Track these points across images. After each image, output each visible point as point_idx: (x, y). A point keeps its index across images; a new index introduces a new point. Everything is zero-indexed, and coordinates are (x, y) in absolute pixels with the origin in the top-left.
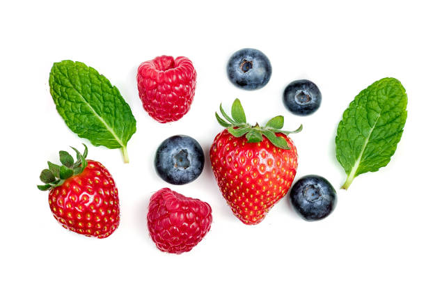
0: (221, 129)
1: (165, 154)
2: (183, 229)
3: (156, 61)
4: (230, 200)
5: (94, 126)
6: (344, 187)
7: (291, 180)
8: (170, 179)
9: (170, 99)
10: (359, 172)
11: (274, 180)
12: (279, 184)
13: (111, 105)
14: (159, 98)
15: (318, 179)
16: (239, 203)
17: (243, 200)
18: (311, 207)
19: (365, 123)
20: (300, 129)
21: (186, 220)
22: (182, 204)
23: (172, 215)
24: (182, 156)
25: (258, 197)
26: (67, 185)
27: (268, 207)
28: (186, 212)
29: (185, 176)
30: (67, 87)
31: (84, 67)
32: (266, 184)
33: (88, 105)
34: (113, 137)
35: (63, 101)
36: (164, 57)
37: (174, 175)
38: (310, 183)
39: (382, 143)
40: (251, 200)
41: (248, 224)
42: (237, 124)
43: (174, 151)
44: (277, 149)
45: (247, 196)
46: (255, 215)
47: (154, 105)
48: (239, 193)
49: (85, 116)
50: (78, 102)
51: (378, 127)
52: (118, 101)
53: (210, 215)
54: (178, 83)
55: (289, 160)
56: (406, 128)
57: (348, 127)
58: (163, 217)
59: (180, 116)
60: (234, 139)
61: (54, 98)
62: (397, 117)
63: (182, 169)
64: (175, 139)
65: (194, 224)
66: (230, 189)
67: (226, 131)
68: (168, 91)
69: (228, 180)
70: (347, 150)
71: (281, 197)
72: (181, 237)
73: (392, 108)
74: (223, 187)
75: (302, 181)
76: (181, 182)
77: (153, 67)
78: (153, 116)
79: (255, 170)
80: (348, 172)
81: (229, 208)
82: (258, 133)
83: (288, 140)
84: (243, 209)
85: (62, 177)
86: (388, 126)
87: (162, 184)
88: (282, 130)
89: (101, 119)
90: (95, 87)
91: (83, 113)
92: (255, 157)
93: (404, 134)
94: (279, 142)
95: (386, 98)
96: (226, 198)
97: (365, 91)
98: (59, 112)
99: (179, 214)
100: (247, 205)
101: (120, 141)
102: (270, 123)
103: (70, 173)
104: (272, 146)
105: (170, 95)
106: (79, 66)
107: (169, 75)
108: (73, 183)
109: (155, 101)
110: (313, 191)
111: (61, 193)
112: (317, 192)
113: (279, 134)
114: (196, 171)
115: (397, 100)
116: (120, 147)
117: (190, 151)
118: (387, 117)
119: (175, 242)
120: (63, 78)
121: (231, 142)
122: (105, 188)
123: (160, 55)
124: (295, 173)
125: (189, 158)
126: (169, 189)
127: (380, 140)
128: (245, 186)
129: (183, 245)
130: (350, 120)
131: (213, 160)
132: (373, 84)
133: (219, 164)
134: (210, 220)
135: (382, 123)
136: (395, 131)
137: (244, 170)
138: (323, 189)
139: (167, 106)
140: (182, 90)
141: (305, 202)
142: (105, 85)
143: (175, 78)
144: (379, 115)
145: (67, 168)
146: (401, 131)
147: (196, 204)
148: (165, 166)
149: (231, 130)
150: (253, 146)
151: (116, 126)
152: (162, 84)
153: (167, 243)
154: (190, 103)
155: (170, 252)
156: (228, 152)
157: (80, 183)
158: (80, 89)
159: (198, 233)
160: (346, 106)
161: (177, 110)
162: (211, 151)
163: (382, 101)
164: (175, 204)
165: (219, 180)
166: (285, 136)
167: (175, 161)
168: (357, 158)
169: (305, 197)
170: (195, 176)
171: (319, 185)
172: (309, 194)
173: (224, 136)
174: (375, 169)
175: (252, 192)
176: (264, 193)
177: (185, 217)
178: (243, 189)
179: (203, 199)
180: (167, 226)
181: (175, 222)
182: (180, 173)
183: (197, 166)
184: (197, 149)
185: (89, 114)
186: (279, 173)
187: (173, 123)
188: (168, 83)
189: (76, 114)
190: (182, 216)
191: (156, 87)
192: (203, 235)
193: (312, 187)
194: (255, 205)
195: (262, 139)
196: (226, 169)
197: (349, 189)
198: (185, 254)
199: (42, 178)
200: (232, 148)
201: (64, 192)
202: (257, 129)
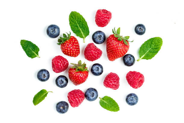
0: (112, 34)
1: (96, 34)
2: (93, 55)
3: (103, 10)
4: (108, 52)
5: (78, 31)
6: (138, 61)
7: (125, 53)
8: (95, 41)
9: (103, 21)
10: (143, 58)
11: (121, 52)
12: (122, 53)
13: (84, 26)
14: (100, 20)
15: (132, 56)
16: (110, 54)
17: (111, 54)
18: (128, 62)
19: (149, 46)
20: (133, 41)
21: (95, 53)
22: (95, 49)
23: (92, 50)
24: (100, 37)
25: (115, 54)
26: (65, 43)
27: (117, 58)
28: (95, 51)
29: (99, 42)
30: (74, 19)
31: (79, 14)
32: (118, 52)
33: (78, 25)
34: (82, 35)
35: (72, 22)
36: (105, 10)
37: (96, 41)
38: (130, 56)
39: (152, 53)
40: (113, 55)
41: (110, 60)
42: (117, 34)
43: (98, 35)
44: (125, 44)
45: (112, 53)
46: (112, 59)
47: (98, 21)
48: (111, 52)
49: (76, 27)
50: (75, 23)
51: (152, 49)
52: (86, 26)
53: (101, 54)
54: (106, 18)
55: (126, 48)
56: (159, 52)
57: (145, 46)
58: (89, 50)
59: (103, 26)
60: (115, 37)
61: (70, 20)
62: (158, 48)
63: (99, 40)
64: (100, 32)
65: (96, 55)
66: (109, 50)
67: (113, 35)
68: (103, 19)
69: (109, 47)
70: (142, 51)
71: (121, 57)
72: (92, 57)
73: (158, 45)
74: (107, 49)
75: (128, 55)
76: (97, 43)
77: (101, 11)
78: (97, 24)
79: (117, 47)
80: (140, 57)
81: (107, 55)
82: (121, 38)
83: (128, 43)
84: (110, 56)
85: (64, 41)
86: (155, 49)
87: (92, 42)
88: (128, 40)
89: (80, 29)
90: (81, 21)
91: (76, 26)
92: (118, 44)
93: (158, 53)
94: (126, 43)
95: (157, 42)
96: (107, 52)
97: (152, 38)
98: (70, 24)
99: (94, 51)
100: (111, 55)
101: (84, 36)
102: (125, 37)
103: (66, 39)
104: (124, 43)
105: (103, 20)
106: (78, 14)
107: (105, 15)
108: (67, 42)
109: (99, 20)
110: (129, 58)
111: (64, 45)
112: (130, 59)
113: (127, 41)
114: (102, 42)
115: (160, 44)
116: (83, 38)
117: (102, 36)
118: (155, 47)
119: (90, 58)
120: (73, 16)
121: (114, 38)
122: (76, 43)
123: (104, 9)
124: (127, 52)
125: (102, 38)
126: (93, 44)
127: (151, 52)
128: (113, 50)
129: (91, 59)
130: (146, 44)
131: (107, 41)
132: (155, 37)
133: (109, 42)
134: (101, 56)
135: (154, 48)
136: (156, 51)
137: (114, 46)
138: (132, 59)
139: (101, 22)
140: (106, 20)
141: (127, 60)
142: (84, 21)
143: (106, 16)
144: (154, 46)
145: (65, 38)
146: (158, 52)
147: (99, 50)
148: (95, 37)
149: (115, 35)
150: (119, 41)
151: (84, 32)
152: (102, 16)
153: (88, 57)
154: (107, 24)
155: (88, 60)
156: (112, 40)
157: (69, 42)
158: (77, 20)
159: (96, 58)
160: (146, 40)
161: (103, 24)
162: (108, 38)
163: (156, 43)
164: (94, 48)
165: (107, 46)
166: (128, 42)
167: (98, 37)
168: (144, 54)
169: (127, 59)
170: (101, 43)
171: (132, 58)
172: (128, 59)
173: (112, 36)
174: (147, 59)
175: (114, 53)
176: (117, 54)
177: (95, 52)
178: (112, 51)
179: (101, 50)
180: (89, 53)
181: (92, 53)
182: (98, 41)
183: (103, 41)
184: (104, 36)
185: (78, 27)
186: (123, 51)
187: (101, 28)
188: (104, 17)
189: (74, 26)
190: (94, 52)
191: (100, 17)
192: (97, 59)
193: (130, 57)
194: (114, 56)
195: (122, 40)
196: (110, 44)
197: (139, 61)
198: (91, 61)
199: (58, 41)
200: (113, 40)
201: (65, 45)
202: (122, 37)
